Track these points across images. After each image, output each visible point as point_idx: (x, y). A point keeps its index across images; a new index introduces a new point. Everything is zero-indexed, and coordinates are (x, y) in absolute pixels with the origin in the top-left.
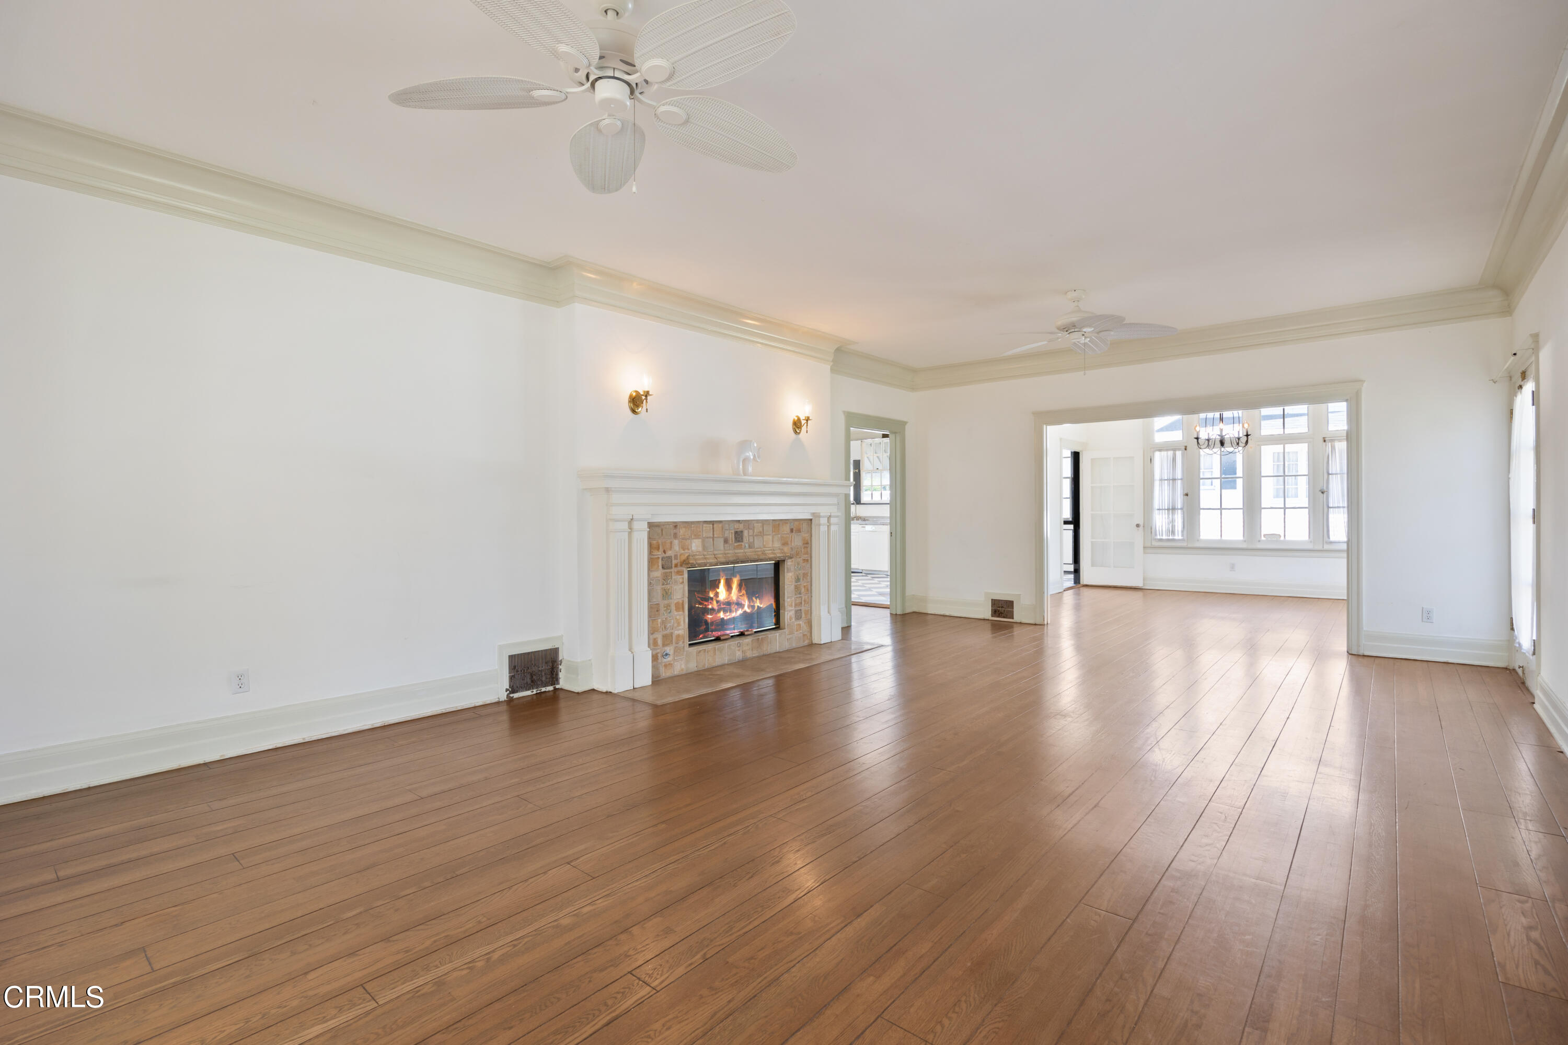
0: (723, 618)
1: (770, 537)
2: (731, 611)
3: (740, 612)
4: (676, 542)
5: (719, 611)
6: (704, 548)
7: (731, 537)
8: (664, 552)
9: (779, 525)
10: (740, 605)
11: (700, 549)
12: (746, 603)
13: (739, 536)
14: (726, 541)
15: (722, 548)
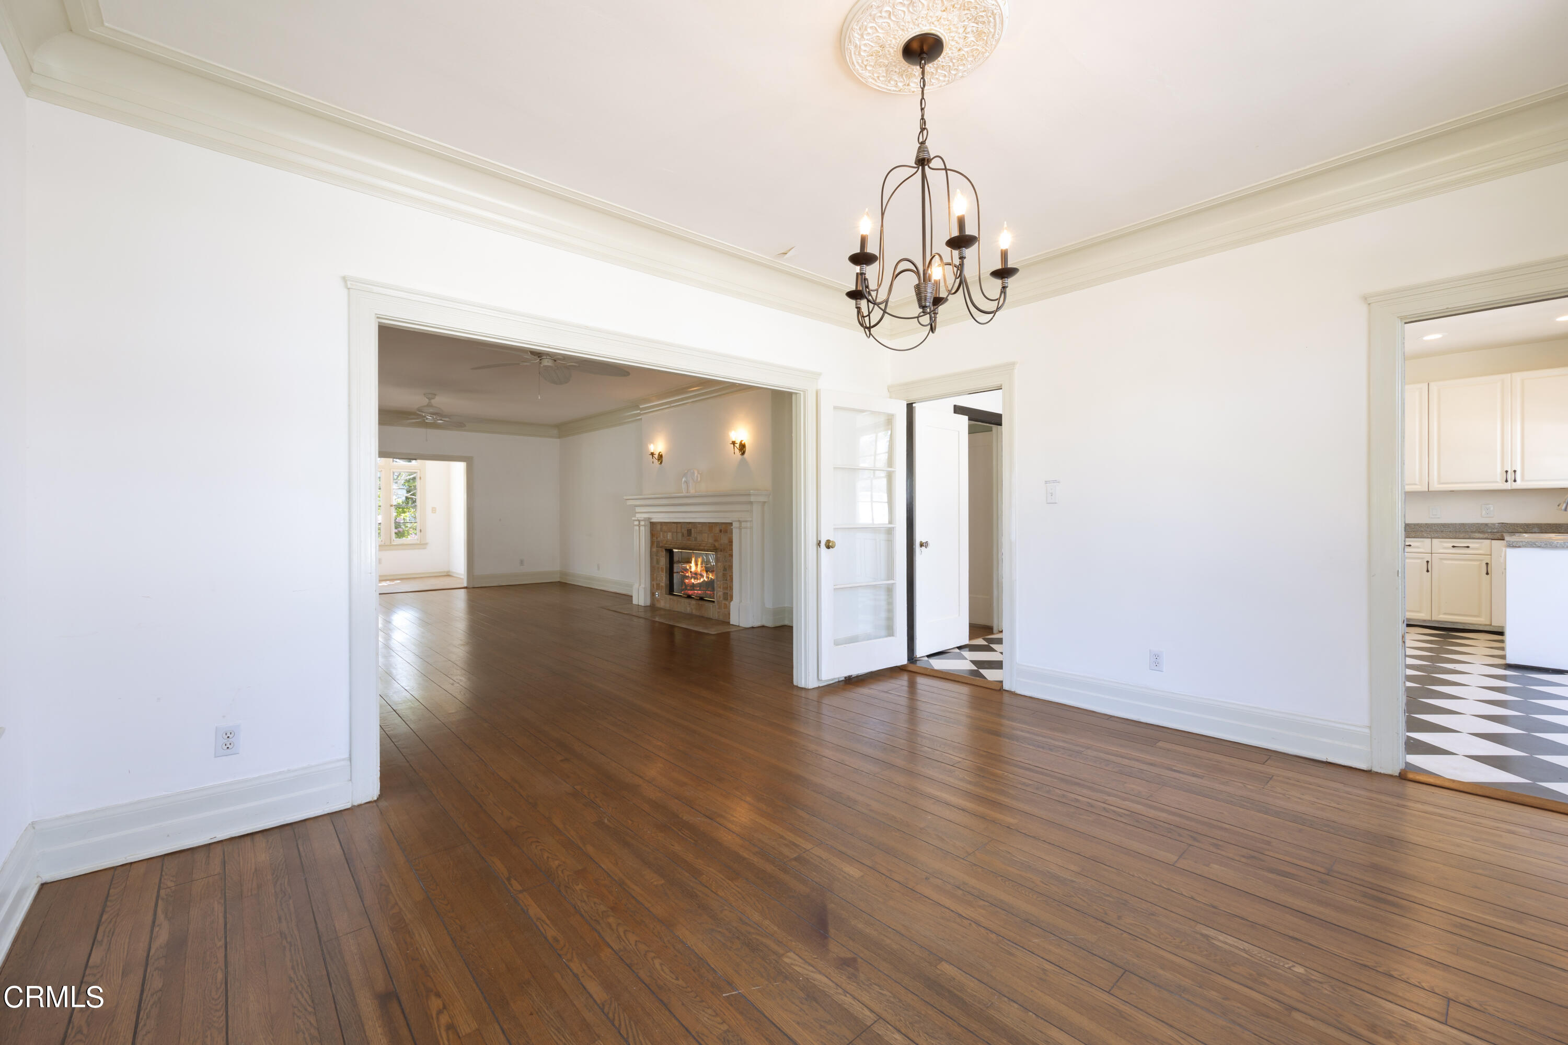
0: (693, 583)
1: (706, 535)
2: (697, 579)
3: (702, 580)
4: (661, 533)
5: (691, 578)
6: (672, 537)
7: (685, 532)
8: (657, 538)
9: (712, 526)
10: (702, 576)
11: (671, 538)
12: (705, 575)
13: (689, 532)
14: (683, 535)
15: (680, 539)
